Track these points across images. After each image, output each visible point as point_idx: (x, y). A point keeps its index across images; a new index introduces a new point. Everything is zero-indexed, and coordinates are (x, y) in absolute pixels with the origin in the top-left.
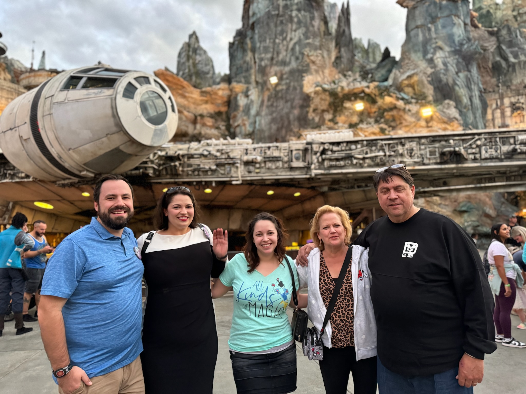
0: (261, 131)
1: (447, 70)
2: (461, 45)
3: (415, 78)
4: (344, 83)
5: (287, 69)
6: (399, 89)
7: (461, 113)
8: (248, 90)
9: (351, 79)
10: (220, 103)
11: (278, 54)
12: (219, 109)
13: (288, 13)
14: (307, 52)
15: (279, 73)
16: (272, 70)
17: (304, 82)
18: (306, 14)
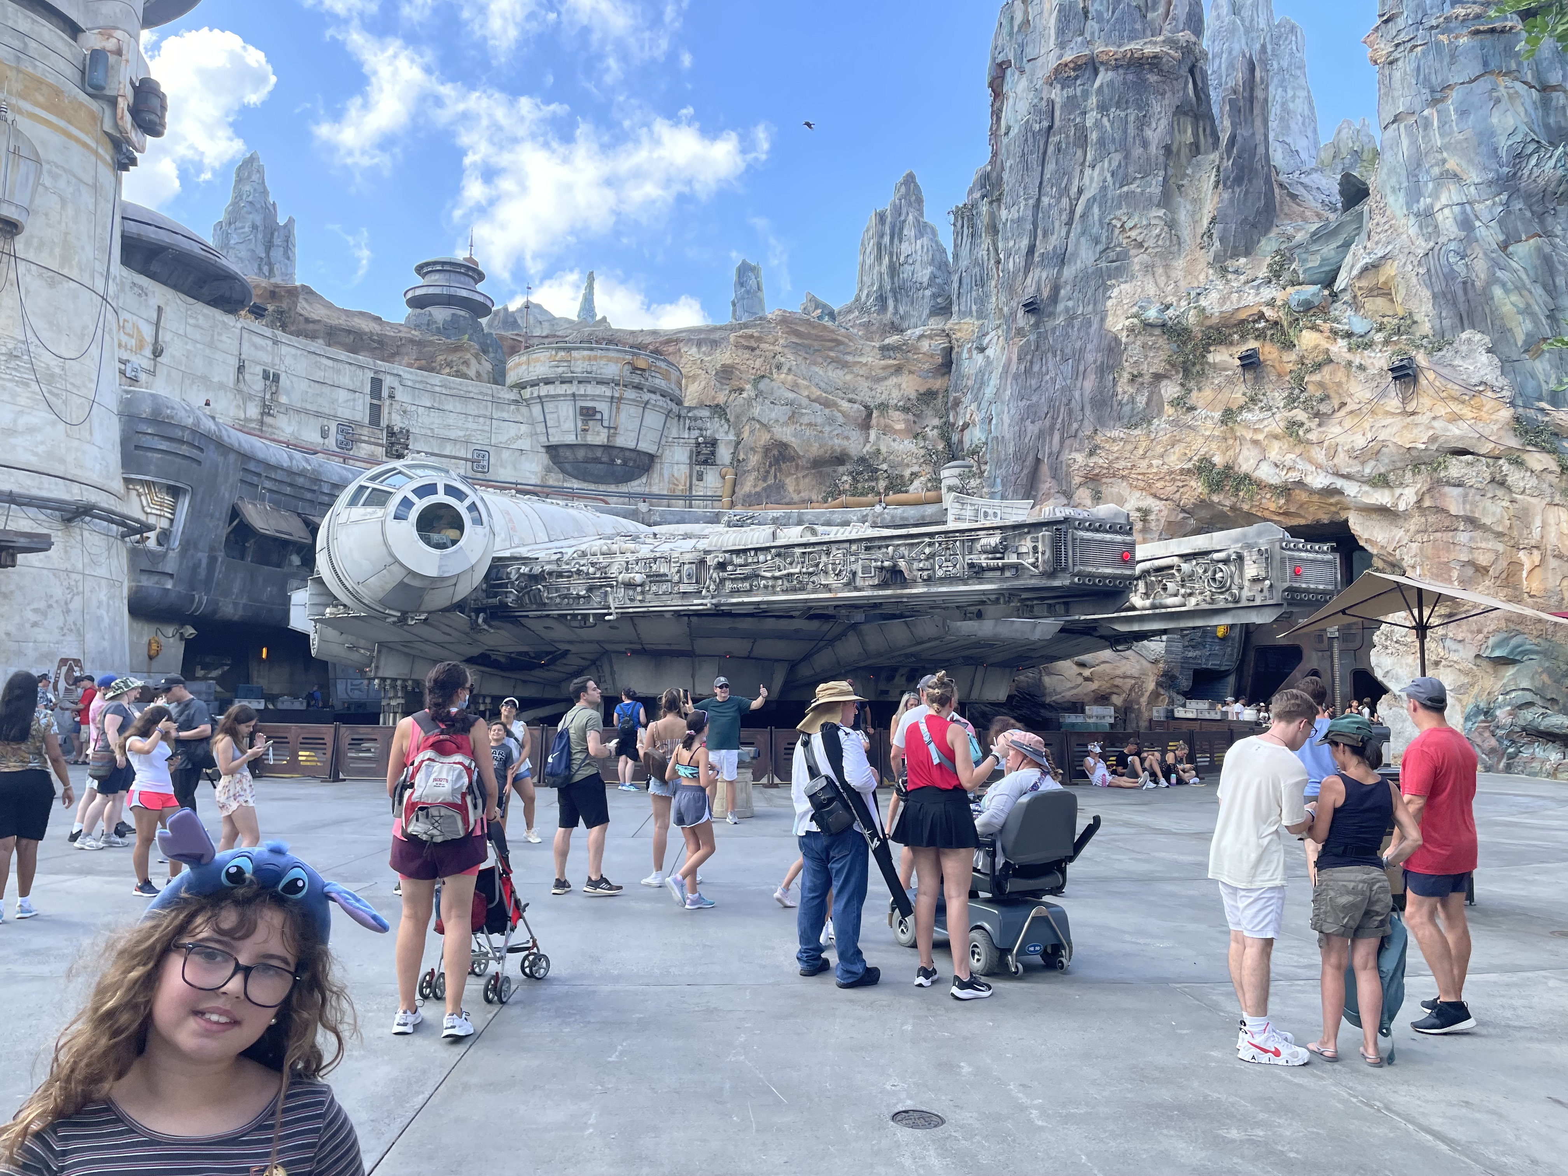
0: (999, 442)
1: (1470, 240)
2: (1519, 159)
3: (1390, 270)
4: (1211, 301)
8: (983, 333)
9: (1236, 282)
10: (928, 371)
11: (1045, 234)
12: (928, 386)
13: (1074, 119)
14: (1120, 220)
15: (1046, 286)
16: (1029, 280)
17: (1109, 303)
18: (1123, 114)
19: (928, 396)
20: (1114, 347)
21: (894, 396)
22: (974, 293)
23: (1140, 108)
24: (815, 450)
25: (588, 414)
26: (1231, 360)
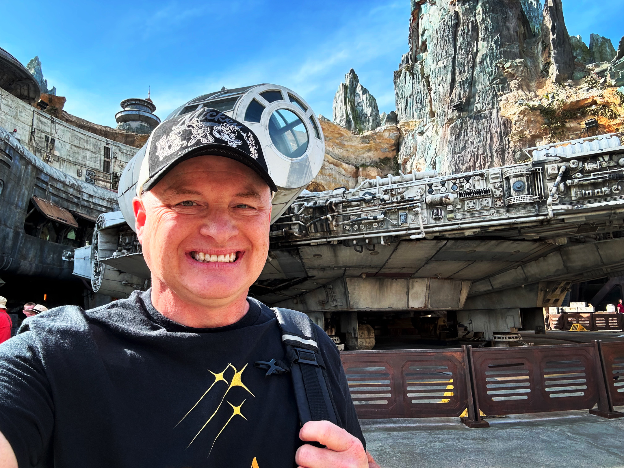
8: (422, 125)
9: (572, 90)
10: (386, 149)
11: (460, 73)
12: (385, 156)
13: (470, 19)
14: (501, 64)
15: (464, 97)
16: (453, 95)
17: (501, 104)
18: (495, 16)
19: (385, 161)
20: (507, 124)
21: (368, 161)
22: (415, 107)
23: (503, 14)
26: (579, 126)
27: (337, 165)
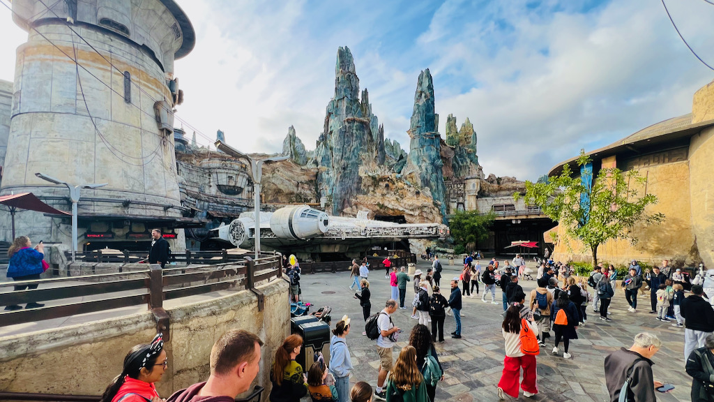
0: (336, 195)
1: (427, 172)
2: (434, 160)
3: (413, 174)
4: (379, 173)
5: (350, 162)
6: (406, 178)
7: (432, 194)
8: (328, 170)
9: (383, 170)
10: (312, 176)
11: (345, 153)
12: (311, 179)
14: (360, 153)
15: (345, 164)
16: (342, 162)
17: (359, 170)
19: (311, 181)
20: (360, 179)
21: (303, 180)
22: (326, 161)
24: (287, 191)
25: (230, 178)
26: (383, 185)
27: (289, 181)
